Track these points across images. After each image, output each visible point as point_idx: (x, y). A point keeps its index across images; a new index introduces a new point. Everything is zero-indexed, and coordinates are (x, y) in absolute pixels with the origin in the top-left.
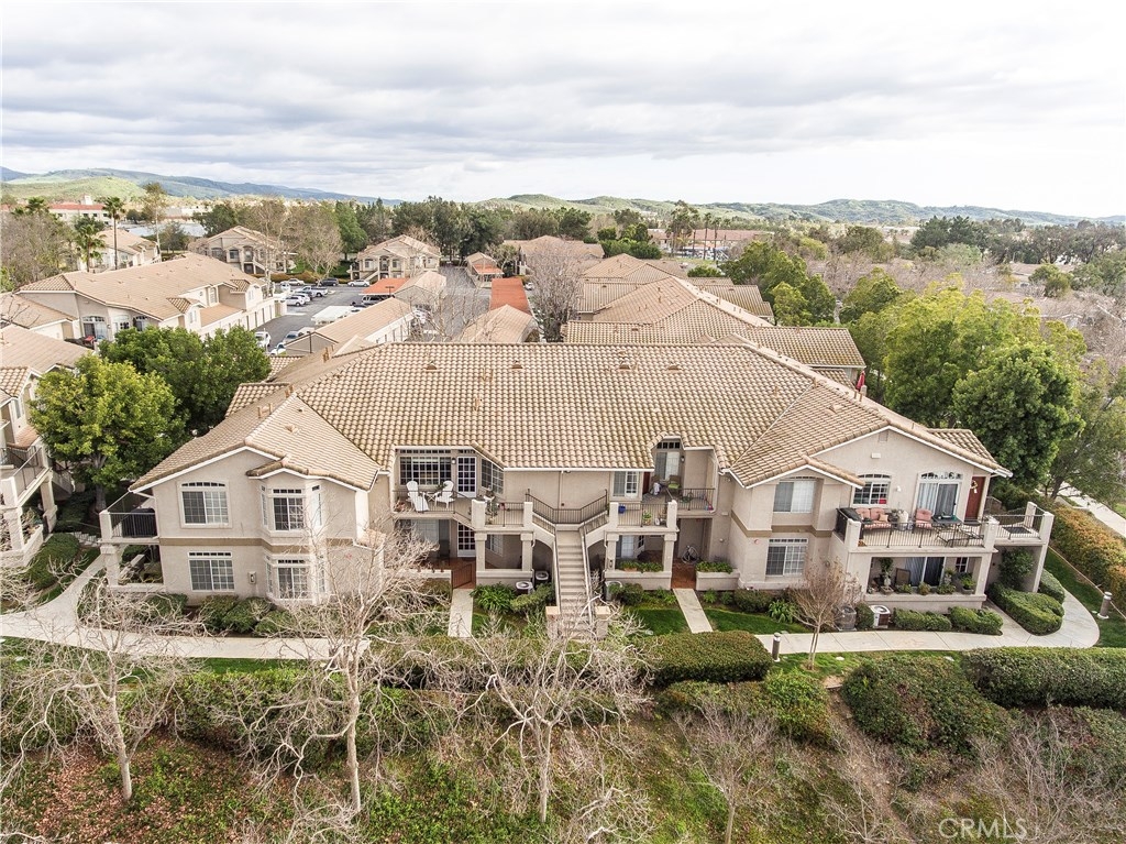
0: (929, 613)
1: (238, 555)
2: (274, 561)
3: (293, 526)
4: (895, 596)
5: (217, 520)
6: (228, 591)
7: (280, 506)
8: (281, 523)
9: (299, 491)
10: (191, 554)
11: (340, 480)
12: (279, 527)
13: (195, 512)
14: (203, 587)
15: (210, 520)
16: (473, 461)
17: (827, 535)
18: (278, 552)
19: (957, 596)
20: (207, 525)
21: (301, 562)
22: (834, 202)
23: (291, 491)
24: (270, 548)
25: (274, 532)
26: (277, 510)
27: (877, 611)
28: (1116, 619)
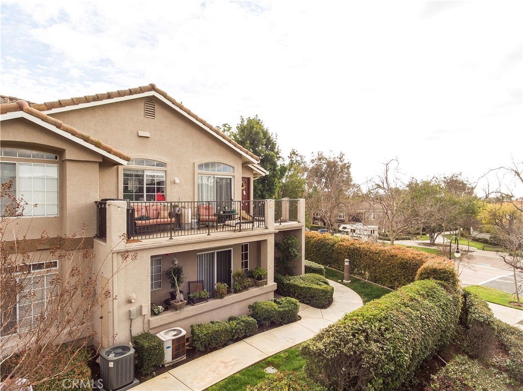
0: (231, 319)
4: (190, 310)
27: (167, 337)
28: (354, 281)
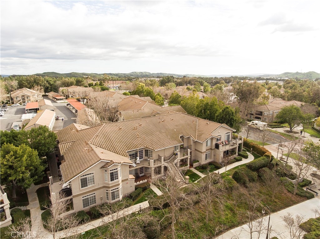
1: (97, 193)
2: (109, 191)
3: (115, 179)
4: (227, 158)
5: (91, 184)
6: (94, 204)
7: (112, 174)
8: (112, 179)
9: (117, 169)
10: (83, 197)
11: (126, 163)
12: (111, 181)
13: (84, 184)
14: (86, 206)
15: (89, 185)
16: (142, 151)
17: (214, 149)
18: (111, 188)
19: (235, 155)
20: (88, 186)
21: (118, 188)
22: (133, 72)
23: (115, 169)
24: (109, 187)
25: (110, 182)
26: (111, 176)
28: (253, 153)
